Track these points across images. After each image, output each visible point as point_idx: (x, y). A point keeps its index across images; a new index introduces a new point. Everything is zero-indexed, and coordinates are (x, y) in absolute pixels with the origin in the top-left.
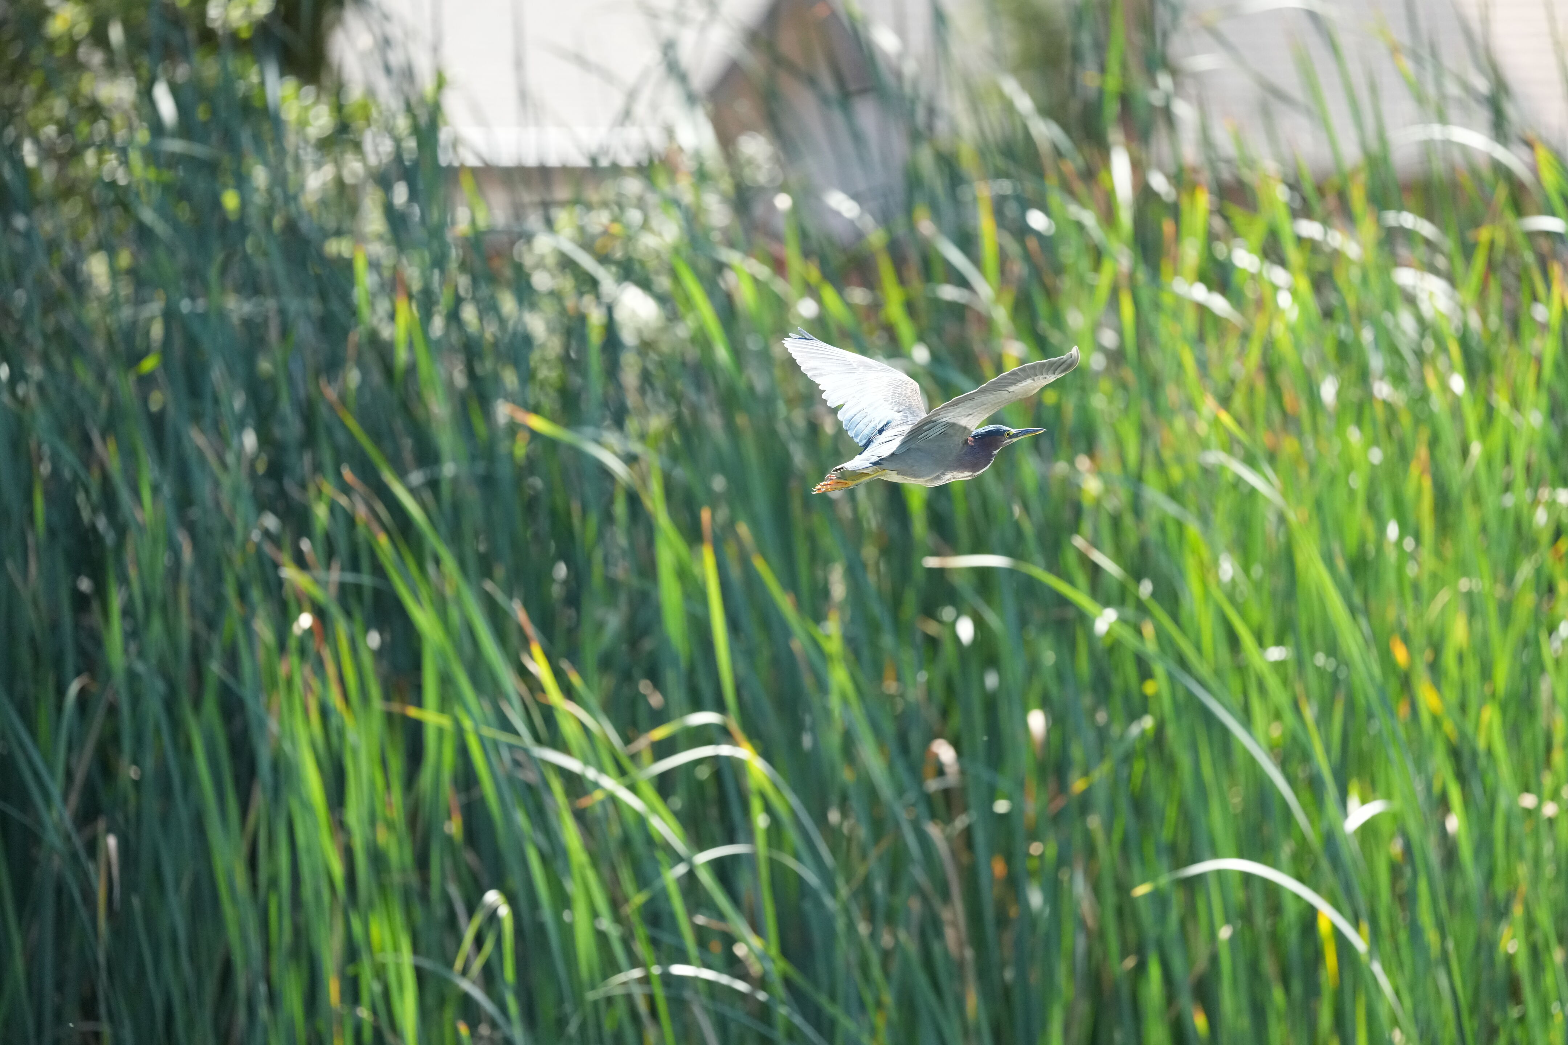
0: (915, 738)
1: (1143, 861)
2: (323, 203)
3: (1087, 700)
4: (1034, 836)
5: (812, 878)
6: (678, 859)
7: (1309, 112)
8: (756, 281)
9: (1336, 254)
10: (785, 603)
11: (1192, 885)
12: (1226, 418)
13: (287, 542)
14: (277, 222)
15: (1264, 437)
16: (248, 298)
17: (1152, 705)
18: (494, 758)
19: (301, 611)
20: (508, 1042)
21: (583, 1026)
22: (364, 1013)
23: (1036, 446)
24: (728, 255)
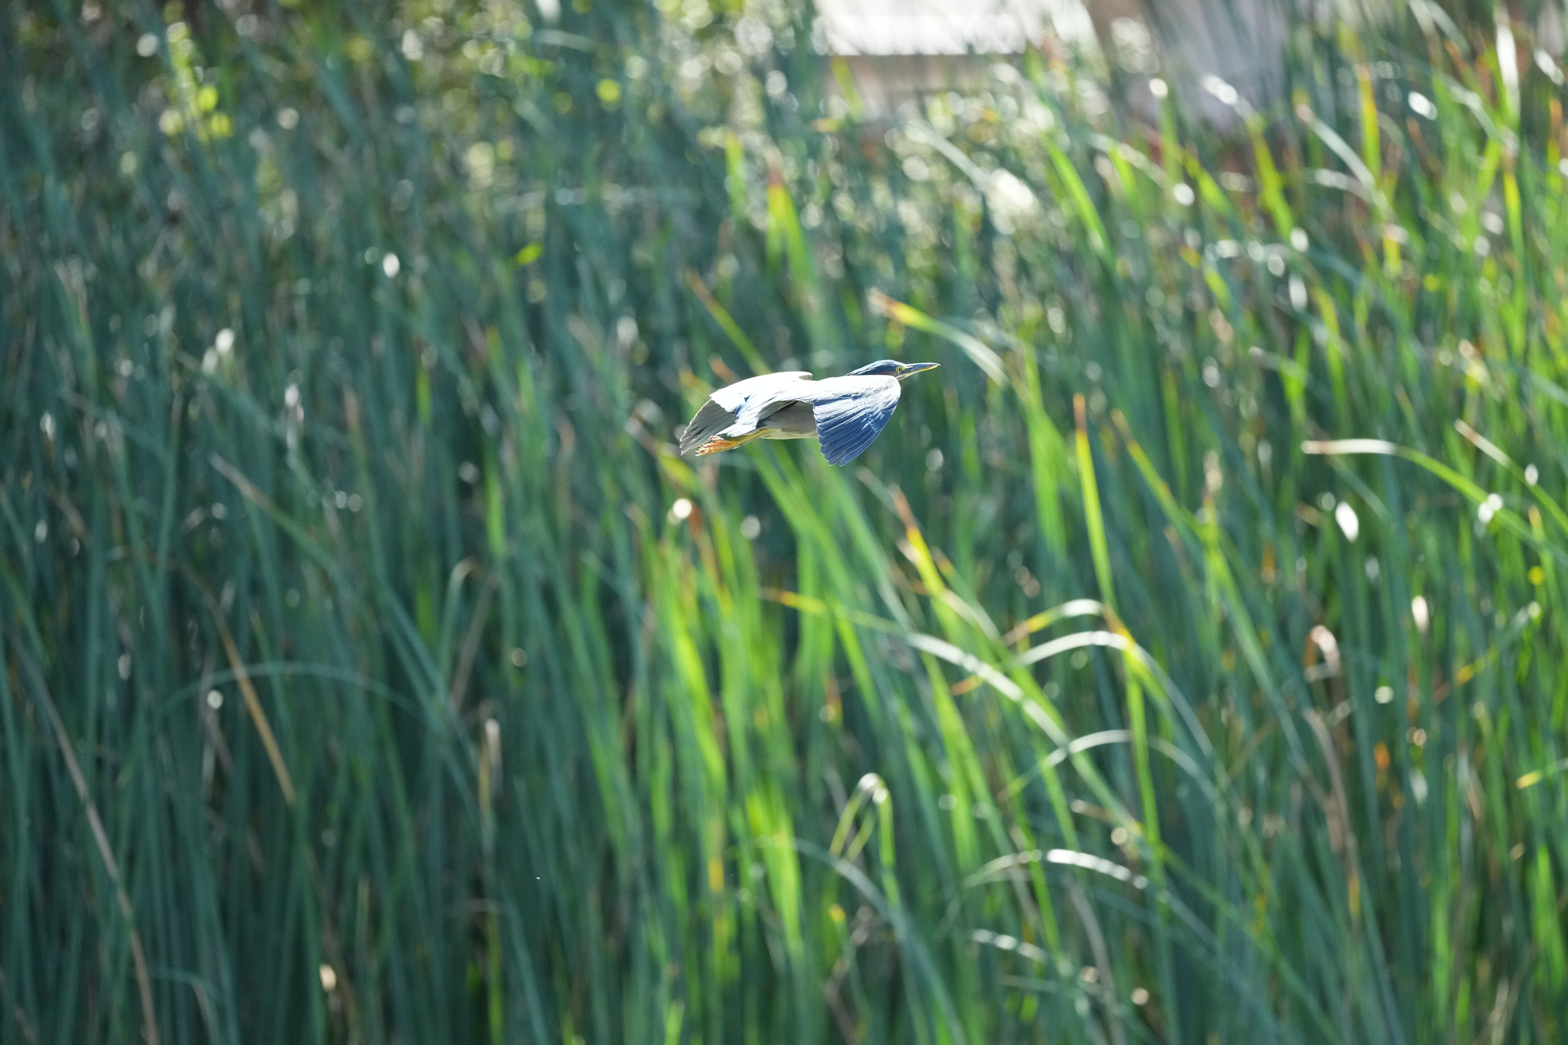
0: (1295, 624)
1: (1531, 751)
2: (700, 94)
3: (1471, 588)
4: (1419, 723)
5: (1188, 763)
6: (1052, 746)
8: (1136, 171)
10: (1161, 491)
13: (663, 430)
14: (654, 112)
16: (625, 187)
17: (1541, 594)
18: (869, 648)
19: (677, 498)
20: (888, 927)
21: (963, 909)
22: (746, 896)
23: (1418, 332)
24: (1103, 142)
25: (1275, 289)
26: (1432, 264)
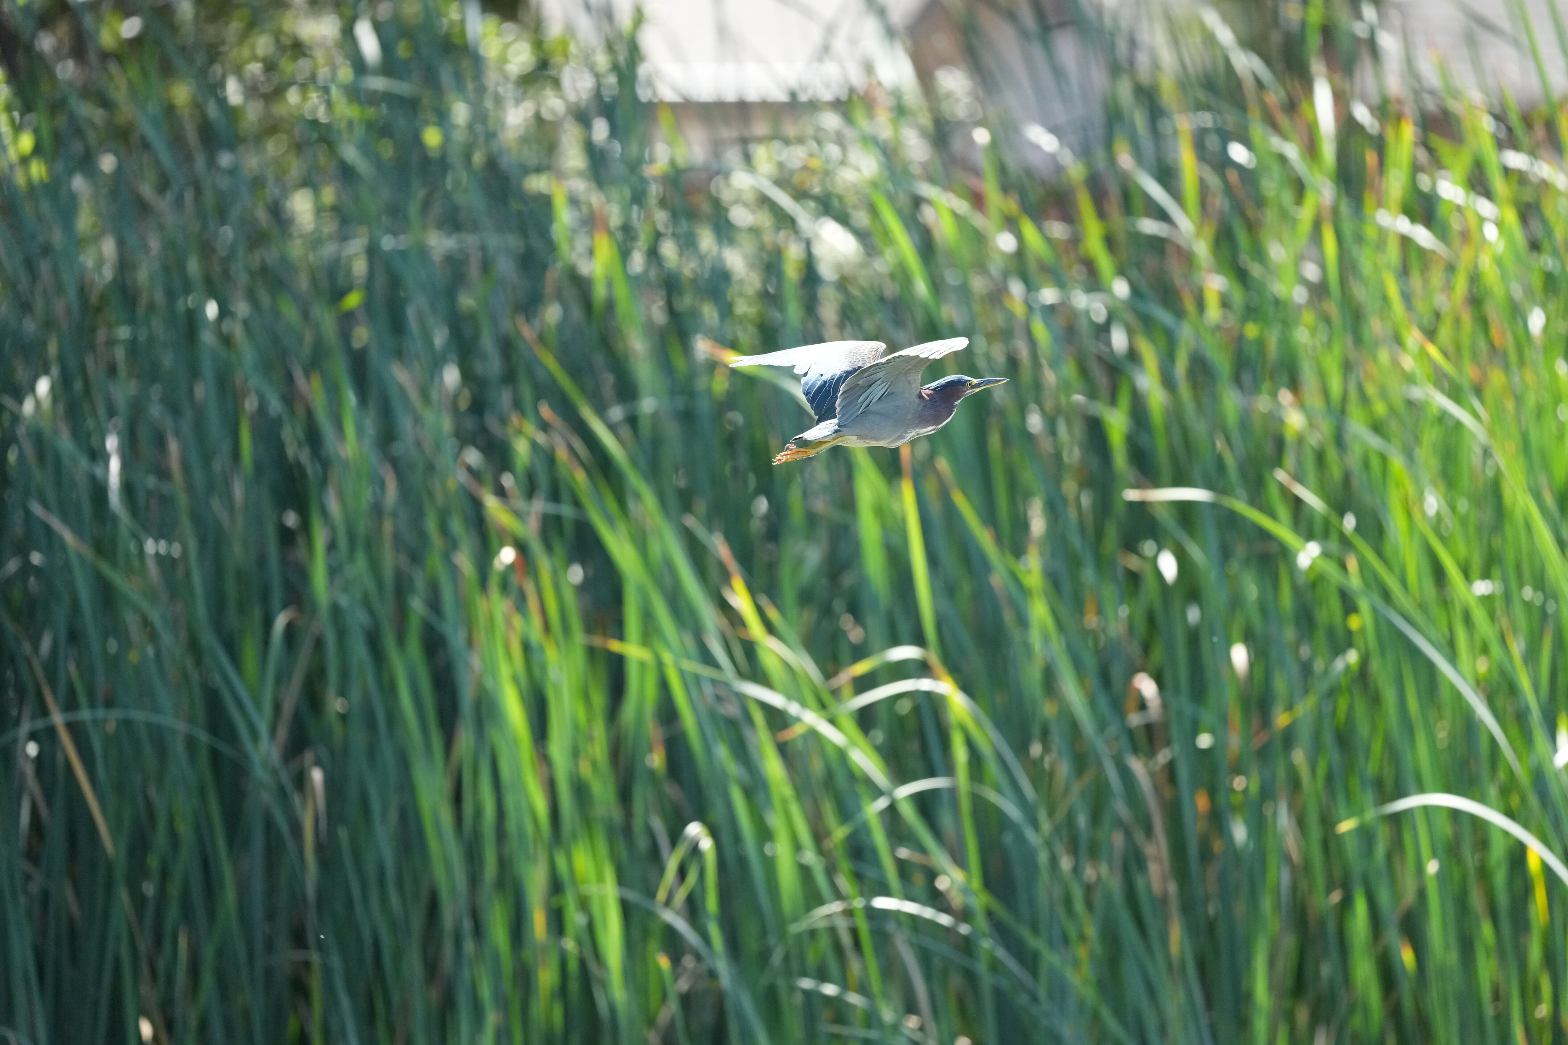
0: (1117, 672)
1: (1349, 797)
2: (524, 140)
3: (1290, 634)
4: (1238, 769)
5: (1013, 811)
6: (877, 792)
7: (1516, 43)
8: (956, 215)
9: (1544, 185)
10: (984, 538)
11: (1396, 819)
12: (1433, 351)
13: (488, 477)
14: (478, 158)
15: (1470, 371)
16: (449, 234)
17: (1358, 640)
18: (694, 693)
19: (502, 545)
20: (712, 975)
21: (787, 958)
22: (569, 944)
23: (1237, 380)
24: (926, 190)
25: (1097, 338)
26: (1251, 312)
